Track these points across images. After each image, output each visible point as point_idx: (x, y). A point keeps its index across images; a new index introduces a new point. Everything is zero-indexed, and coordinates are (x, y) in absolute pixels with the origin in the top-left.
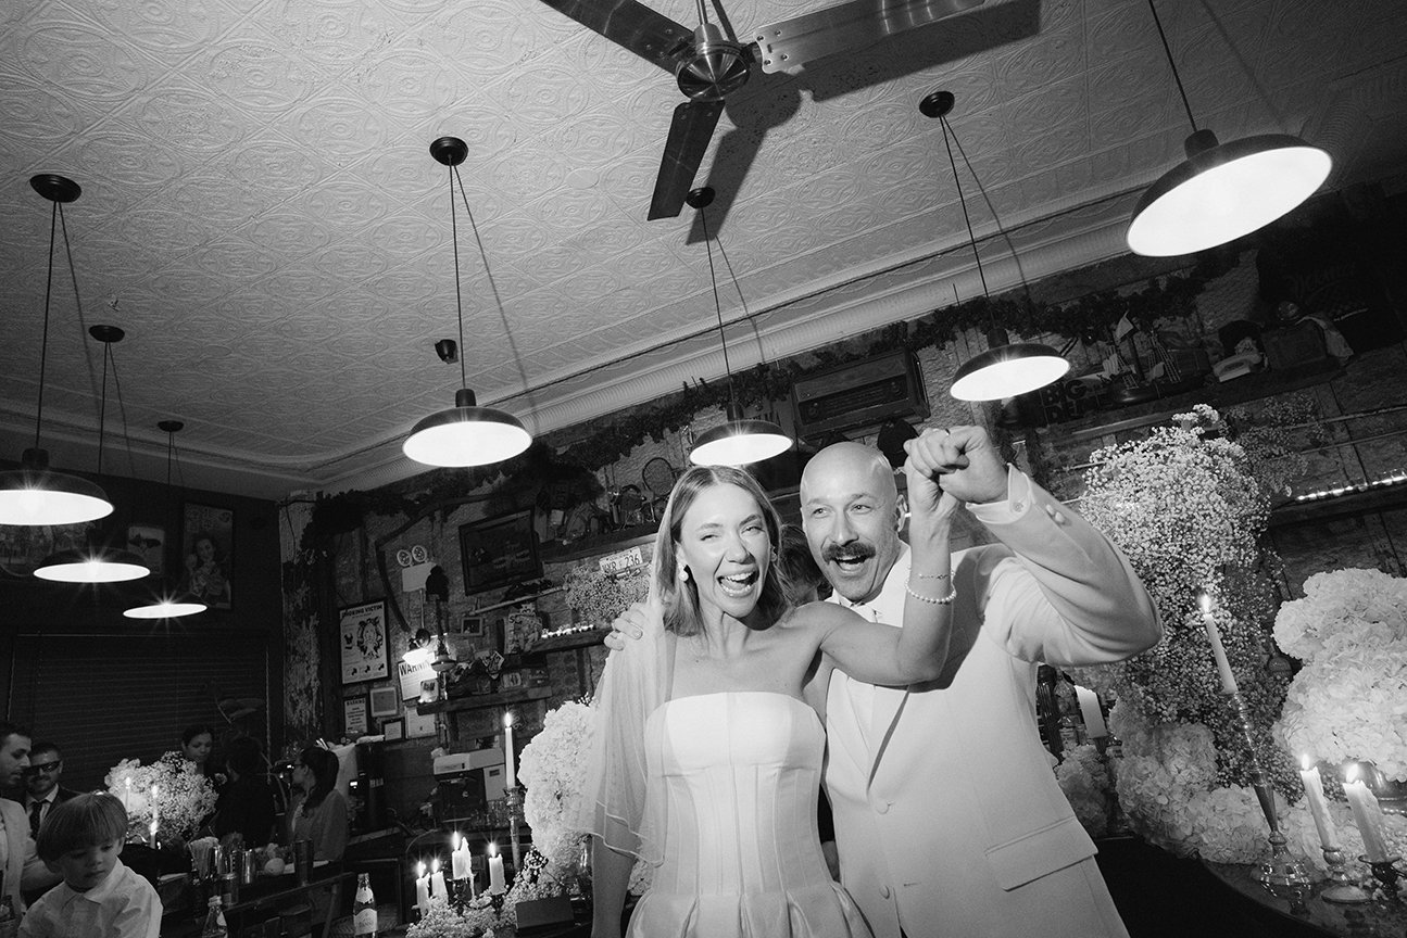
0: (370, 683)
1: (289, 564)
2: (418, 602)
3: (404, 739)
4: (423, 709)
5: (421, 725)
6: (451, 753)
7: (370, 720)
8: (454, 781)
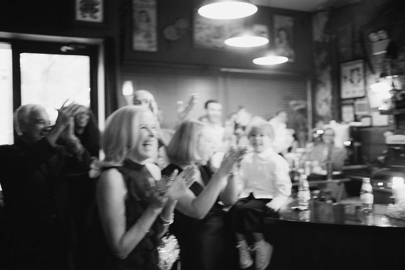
0: (355, 99)
1: (318, 43)
2: (380, 61)
3: (371, 126)
4: (383, 113)
5: (381, 120)
6: (396, 134)
7: (355, 116)
8: (397, 148)
